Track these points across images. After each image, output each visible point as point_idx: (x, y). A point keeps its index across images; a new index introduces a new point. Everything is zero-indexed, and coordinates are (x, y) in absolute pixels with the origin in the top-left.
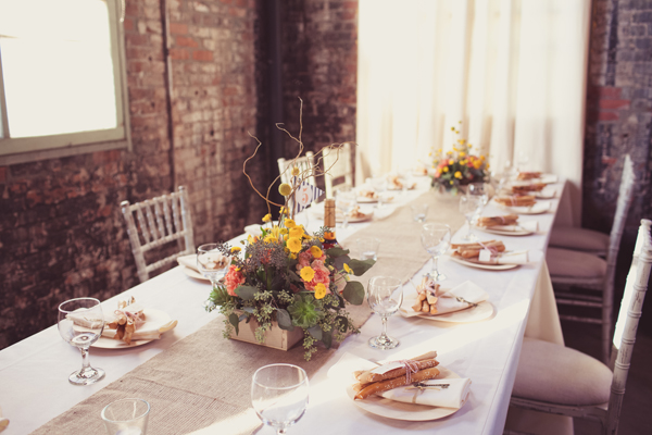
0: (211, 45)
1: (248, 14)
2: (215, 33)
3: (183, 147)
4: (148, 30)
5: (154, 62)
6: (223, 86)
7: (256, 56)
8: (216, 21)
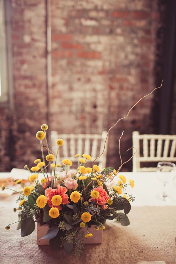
0: (100, 48)
1: (150, 24)
2: (104, 39)
3: (61, 113)
4: (33, 40)
5: (38, 59)
6: (111, 76)
7: (157, 55)
8: (107, 30)
